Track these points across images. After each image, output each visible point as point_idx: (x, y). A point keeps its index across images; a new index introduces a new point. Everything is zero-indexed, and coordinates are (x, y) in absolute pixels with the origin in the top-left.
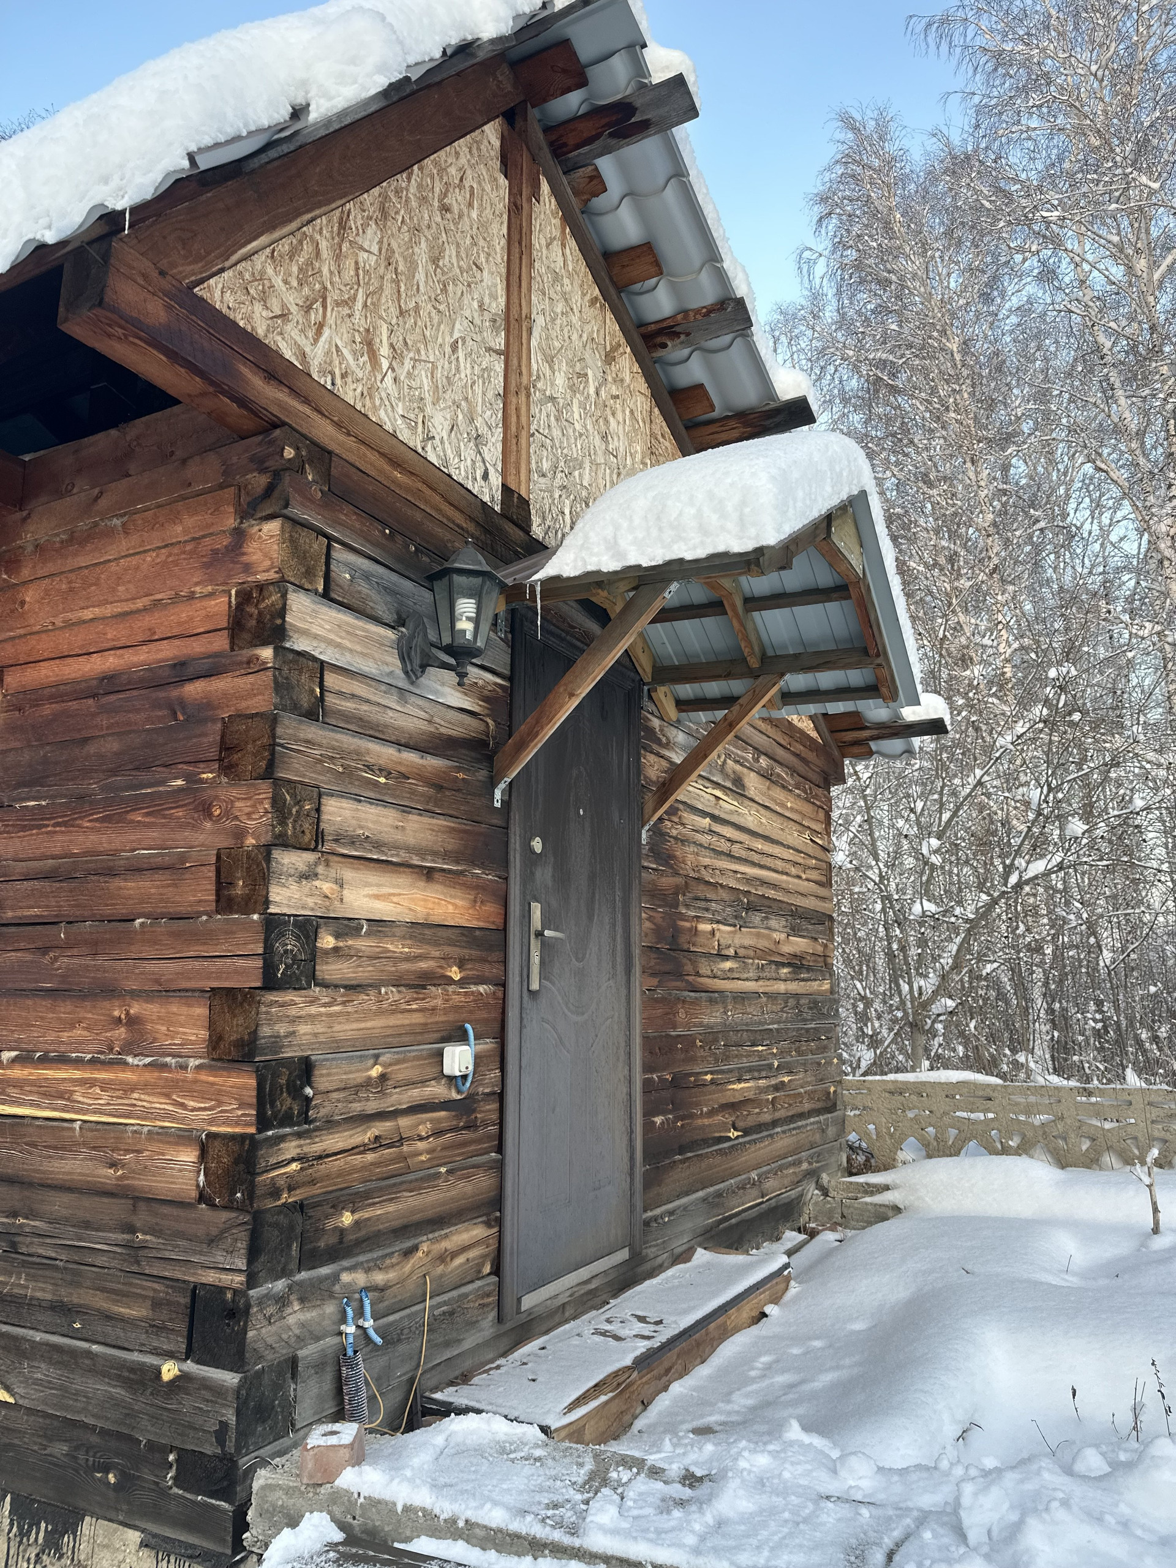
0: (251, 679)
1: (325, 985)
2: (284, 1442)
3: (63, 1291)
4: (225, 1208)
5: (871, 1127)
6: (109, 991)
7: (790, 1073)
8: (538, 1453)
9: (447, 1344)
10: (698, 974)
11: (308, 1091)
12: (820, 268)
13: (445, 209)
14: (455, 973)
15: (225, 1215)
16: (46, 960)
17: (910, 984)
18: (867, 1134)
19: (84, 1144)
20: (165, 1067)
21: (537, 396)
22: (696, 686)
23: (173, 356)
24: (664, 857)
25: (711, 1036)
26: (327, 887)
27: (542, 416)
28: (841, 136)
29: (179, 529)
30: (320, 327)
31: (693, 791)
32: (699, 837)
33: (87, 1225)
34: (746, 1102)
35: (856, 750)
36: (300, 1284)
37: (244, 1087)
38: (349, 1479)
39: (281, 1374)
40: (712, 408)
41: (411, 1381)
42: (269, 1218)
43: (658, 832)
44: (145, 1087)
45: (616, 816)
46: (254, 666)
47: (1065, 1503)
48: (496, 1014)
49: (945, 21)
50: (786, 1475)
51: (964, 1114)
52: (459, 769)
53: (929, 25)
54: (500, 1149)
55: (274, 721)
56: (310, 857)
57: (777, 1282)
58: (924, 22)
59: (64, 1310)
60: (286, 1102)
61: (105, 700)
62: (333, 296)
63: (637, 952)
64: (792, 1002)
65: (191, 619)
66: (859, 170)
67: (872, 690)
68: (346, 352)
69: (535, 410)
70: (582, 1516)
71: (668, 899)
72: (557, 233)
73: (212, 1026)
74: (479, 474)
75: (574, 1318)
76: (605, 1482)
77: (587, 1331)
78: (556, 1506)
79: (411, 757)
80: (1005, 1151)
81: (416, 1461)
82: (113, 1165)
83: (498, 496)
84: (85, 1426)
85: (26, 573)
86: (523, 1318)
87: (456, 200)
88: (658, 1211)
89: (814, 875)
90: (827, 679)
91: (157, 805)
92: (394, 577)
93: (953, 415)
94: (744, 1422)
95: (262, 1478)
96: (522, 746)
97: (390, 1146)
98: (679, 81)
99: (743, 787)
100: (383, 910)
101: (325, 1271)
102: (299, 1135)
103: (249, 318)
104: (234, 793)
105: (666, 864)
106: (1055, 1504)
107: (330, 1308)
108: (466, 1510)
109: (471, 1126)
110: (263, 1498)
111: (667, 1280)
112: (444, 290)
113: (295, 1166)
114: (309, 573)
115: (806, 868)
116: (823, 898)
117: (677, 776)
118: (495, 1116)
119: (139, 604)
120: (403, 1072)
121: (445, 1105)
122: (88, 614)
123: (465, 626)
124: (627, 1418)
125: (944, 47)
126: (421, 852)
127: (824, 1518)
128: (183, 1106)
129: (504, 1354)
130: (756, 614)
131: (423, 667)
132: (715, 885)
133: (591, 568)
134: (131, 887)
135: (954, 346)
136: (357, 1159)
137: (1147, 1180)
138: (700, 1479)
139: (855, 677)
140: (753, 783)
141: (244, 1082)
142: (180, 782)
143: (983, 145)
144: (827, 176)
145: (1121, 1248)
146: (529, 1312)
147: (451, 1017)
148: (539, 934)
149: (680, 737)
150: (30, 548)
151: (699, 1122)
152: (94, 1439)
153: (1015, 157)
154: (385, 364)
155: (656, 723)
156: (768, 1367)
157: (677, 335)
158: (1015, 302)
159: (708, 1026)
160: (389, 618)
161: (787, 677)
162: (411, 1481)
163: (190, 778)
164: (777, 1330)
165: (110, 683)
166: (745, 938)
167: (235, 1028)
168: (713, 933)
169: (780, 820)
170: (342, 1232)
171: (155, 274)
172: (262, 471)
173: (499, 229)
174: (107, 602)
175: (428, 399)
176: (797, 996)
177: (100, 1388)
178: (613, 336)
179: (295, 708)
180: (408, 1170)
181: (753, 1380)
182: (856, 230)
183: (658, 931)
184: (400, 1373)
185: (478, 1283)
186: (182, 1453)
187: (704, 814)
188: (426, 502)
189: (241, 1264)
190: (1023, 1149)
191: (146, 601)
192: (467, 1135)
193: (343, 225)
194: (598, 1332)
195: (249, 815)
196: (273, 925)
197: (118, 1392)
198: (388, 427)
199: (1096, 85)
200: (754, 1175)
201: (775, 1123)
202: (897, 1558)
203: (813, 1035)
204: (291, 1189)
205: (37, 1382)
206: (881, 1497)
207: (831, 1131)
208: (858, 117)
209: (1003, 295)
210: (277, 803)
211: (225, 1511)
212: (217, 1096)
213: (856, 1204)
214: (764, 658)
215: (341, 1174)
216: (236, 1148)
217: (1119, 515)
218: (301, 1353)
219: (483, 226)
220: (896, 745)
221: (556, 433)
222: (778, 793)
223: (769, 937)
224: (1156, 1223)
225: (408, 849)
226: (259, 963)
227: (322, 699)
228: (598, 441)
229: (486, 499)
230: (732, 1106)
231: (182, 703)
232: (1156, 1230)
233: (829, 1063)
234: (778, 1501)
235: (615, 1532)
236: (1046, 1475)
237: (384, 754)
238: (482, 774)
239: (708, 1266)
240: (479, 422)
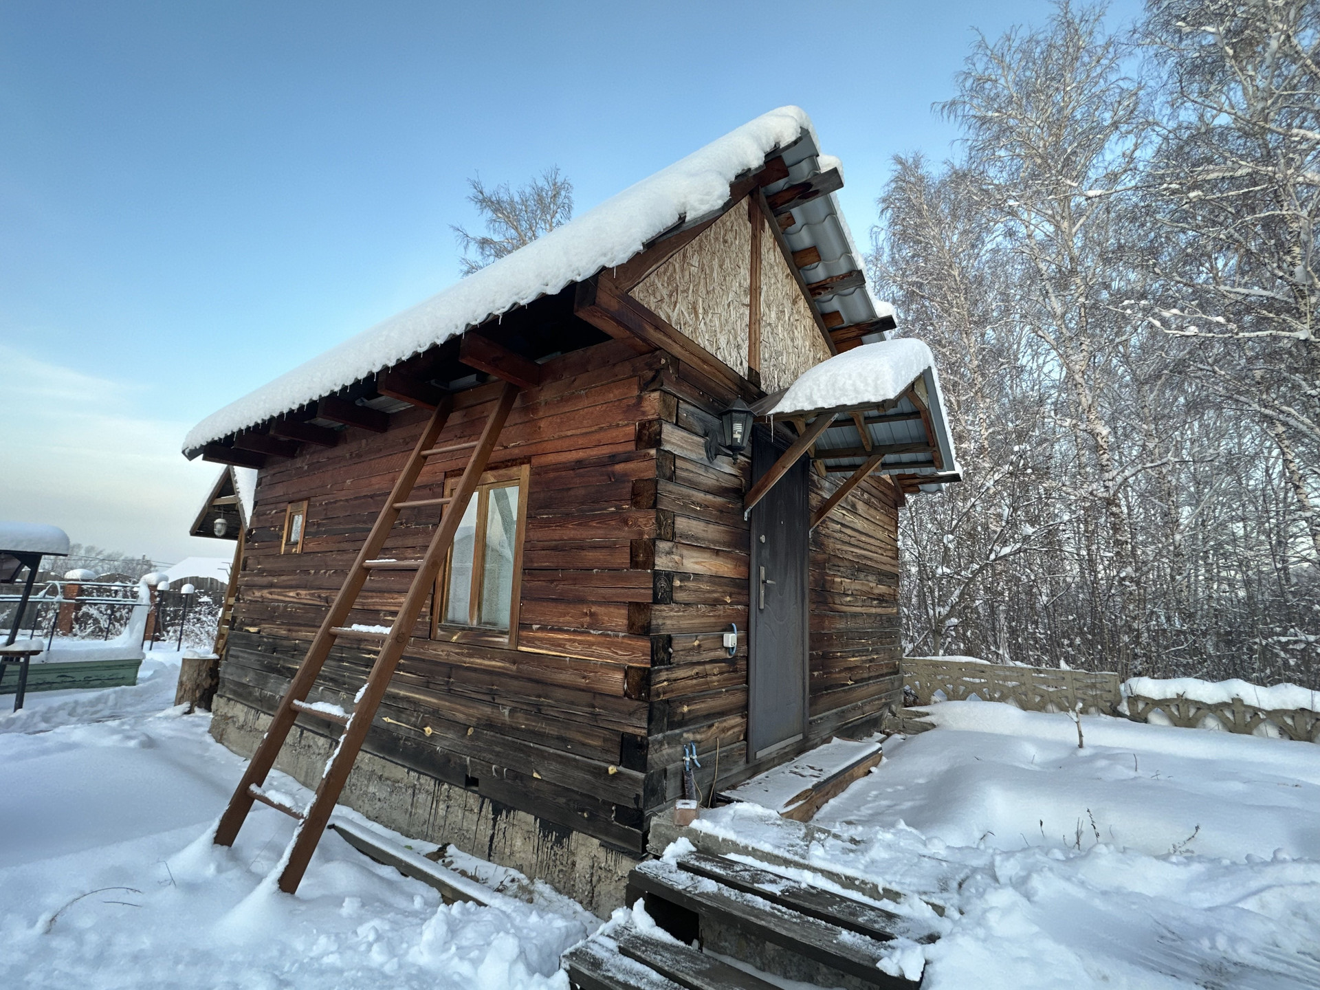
0: (646, 463)
1: (676, 603)
2: (661, 806)
3: (562, 731)
4: (637, 700)
5: (917, 683)
6: (582, 601)
7: (877, 654)
8: (779, 822)
9: (726, 770)
10: (834, 603)
11: (671, 650)
12: (882, 236)
13: (725, 241)
14: (728, 600)
15: (637, 703)
16: (553, 586)
17: (934, 610)
18: (915, 686)
19: (571, 668)
20: (608, 636)
21: (763, 324)
22: (837, 460)
23: (619, 323)
24: (820, 545)
25: (840, 634)
26: (677, 558)
27: (765, 332)
28: (894, 167)
29: (611, 395)
30: (676, 303)
31: (836, 512)
32: (835, 534)
33: (572, 703)
34: (857, 667)
35: (911, 489)
36: (668, 736)
37: (645, 646)
38: (695, 824)
39: (660, 776)
40: (843, 322)
41: (711, 786)
42: (656, 706)
43: (816, 532)
44: (599, 644)
45: (797, 524)
46: (647, 457)
47: (1051, 869)
48: (745, 619)
49: (953, 103)
50: (902, 844)
51: (968, 679)
52: (729, 503)
53: (944, 107)
54: (747, 682)
55: (657, 482)
56: (670, 544)
57: (875, 758)
58: (940, 106)
59: (563, 740)
60: (662, 655)
61: (578, 471)
62: (681, 288)
63: (807, 591)
64: (878, 618)
65: (617, 436)
66: (904, 184)
67: (930, 463)
68: (685, 313)
69: (762, 330)
70: (807, 851)
71: (820, 565)
72: (772, 245)
73: (629, 618)
74: (739, 362)
75: (779, 764)
76: (813, 838)
77: (787, 771)
78: (792, 846)
79: (710, 497)
80: (992, 699)
81: (724, 820)
82: (584, 677)
83: (747, 372)
84: (573, 791)
85: (541, 414)
86: (757, 762)
87: (730, 237)
88: (815, 717)
89: (890, 554)
90: (906, 457)
91: (603, 519)
92: (704, 414)
93: (955, 310)
94: (868, 821)
95: (654, 821)
96: (758, 491)
97: (702, 677)
98: (835, 171)
99: (856, 509)
100: (699, 569)
101: (677, 731)
102: (667, 670)
103: (648, 303)
104: (638, 515)
105: (820, 548)
106: (1045, 869)
107: (679, 749)
108: (752, 843)
109: (735, 671)
110: (655, 830)
111: (820, 751)
112: (725, 280)
113: (665, 683)
114: (670, 415)
115: (886, 550)
116: (894, 566)
117: (827, 505)
118: (745, 667)
119: (593, 429)
120: (707, 644)
121: (724, 660)
122: (569, 433)
123: (737, 436)
124: (810, 813)
125: (952, 117)
126: (714, 542)
127: (924, 864)
128: (617, 653)
129: (749, 778)
130: (870, 425)
131: (716, 455)
132: (842, 559)
133: (798, 409)
134: (591, 555)
135: (956, 273)
136: (690, 682)
137: (1076, 719)
138: (859, 842)
139: (921, 456)
140: (861, 507)
141: (645, 644)
142: (613, 509)
143: (973, 167)
144: (886, 188)
145: (1062, 754)
146: (760, 759)
147: (726, 620)
148: (764, 582)
149: (827, 484)
150: (543, 404)
151: (834, 676)
152: (578, 797)
153: (992, 172)
154: (701, 317)
155: (816, 477)
156: (876, 796)
157: (827, 288)
158: (989, 246)
159: (838, 629)
160: (701, 432)
161: (886, 456)
162: (725, 828)
163: (618, 508)
164: (878, 779)
165: (580, 464)
166: (857, 586)
167: (640, 620)
168: (841, 582)
169: (873, 525)
170: (683, 714)
171: (614, 288)
172: (651, 369)
173: (747, 248)
174: (578, 428)
175: (718, 330)
176: (880, 615)
177: (580, 775)
178: (796, 291)
179: (664, 476)
180: (710, 689)
181: (869, 802)
182: (902, 216)
183: (816, 581)
184: (707, 781)
185: (738, 744)
186: (617, 806)
187: (838, 523)
188: (717, 378)
189: (645, 725)
190: (1002, 699)
191: (596, 427)
192: (733, 675)
193: (684, 256)
194: (791, 772)
195: (645, 525)
196: (657, 574)
197: (588, 777)
198: (702, 346)
199: (1039, 131)
200: (859, 703)
201: (869, 678)
202: (964, 886)
203: (889, 635)
204: (664, 693)
205: (551, 770)
206: (950, 859)
207: (896, 684)
208: (903, 157)
209: (983, 243)
210: (657, 519)
211: (638, 834)
212: (633, 650)
213: (911, 721)
214: (874, 446)
215: (684, 688)
216: (642, 673)
217: (1049, 358)
218: (668, 767)
219: (741, 247)
220: (934, 487)
221: (771, 340)
222: (872, 511)
223: (868, 585)
224: (1081, 742)
225: (709, 541)
226: (651, 592)
227: (674, 472)
228: (789, 342)
229: (742, 374)
230: (850, 669)
231: (613, 473)
232: (1081, 746)
233: (896, 649)
234: (900, 855)
235: (824, 859)
236: (1038, 856)
237: (699, 496)
238: (740, 505)
239: (840, 745)
240: (739, 339)
